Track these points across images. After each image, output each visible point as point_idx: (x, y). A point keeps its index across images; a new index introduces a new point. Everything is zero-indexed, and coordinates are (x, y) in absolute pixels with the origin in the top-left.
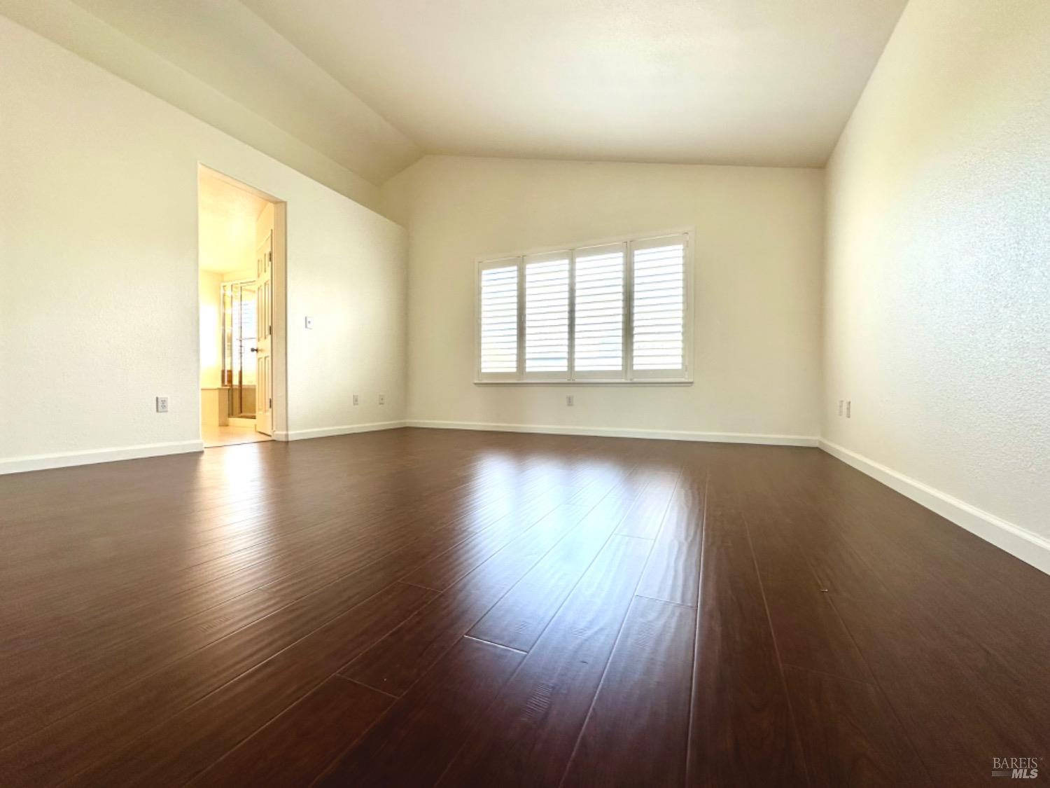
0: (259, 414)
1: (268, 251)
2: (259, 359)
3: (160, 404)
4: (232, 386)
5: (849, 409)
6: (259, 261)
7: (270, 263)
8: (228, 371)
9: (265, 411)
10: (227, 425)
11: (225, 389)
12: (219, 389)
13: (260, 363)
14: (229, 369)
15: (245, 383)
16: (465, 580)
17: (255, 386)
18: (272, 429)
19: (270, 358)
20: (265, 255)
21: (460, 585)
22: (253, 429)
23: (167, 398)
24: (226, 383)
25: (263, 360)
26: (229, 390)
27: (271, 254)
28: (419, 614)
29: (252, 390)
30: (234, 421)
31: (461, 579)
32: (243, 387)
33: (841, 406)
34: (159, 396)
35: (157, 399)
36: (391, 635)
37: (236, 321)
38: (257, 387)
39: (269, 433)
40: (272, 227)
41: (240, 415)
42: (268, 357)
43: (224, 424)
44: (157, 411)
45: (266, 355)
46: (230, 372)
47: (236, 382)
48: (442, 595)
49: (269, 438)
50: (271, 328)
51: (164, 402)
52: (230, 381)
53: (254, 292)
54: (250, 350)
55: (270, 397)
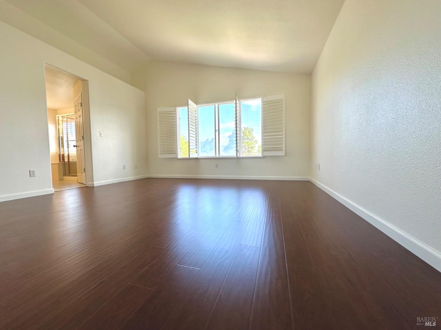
0: (78, 174)
1: (80, 101)
2: (78, 150)
3: (31, 173)
4: (64, 162)
5: (319, 167)
6: (75, 106)
7: (81, 107)
8: (62, 155)
9: (82, 173)
10: (63, 180)
11: (61, 164)
12: (58, 164)
13: (78, 152)
14: (63, 153)
15: (70, 160)
16: (176, 243)
17: (76, 162)
18: (86, 181)
19: (83, 150)
20: (79, 103)
21: (174, 245)
22: (76, 181)
23: (35, 171)
24: (61, 161)
25: (80, 151)
26: (63, 164)
27: (81, 104)
28: (159, 258)
29: (75, 163)
30: (67, 178)
31: (175, 243)
32: (70, 162)
33: (317, 166)
34: (31, 170)
35: (30, 171)
36: (149, 267)
37: (65, 132)
38: (77, 162)
39: (85, 183)
40: (82, 92)
41: (69, 175)
42: (82, 149)
43: (61, 180)
44: (30, 176)
45: (81, 149)
46: (63, 155)
47: (66, 160)
48: (168, 250)
49: (84, 186)
50: (83, 137)
51: (33, 172)
52: (63, 159)
53: (74, 119)
54: (73, 146)
55: (84, 167)
